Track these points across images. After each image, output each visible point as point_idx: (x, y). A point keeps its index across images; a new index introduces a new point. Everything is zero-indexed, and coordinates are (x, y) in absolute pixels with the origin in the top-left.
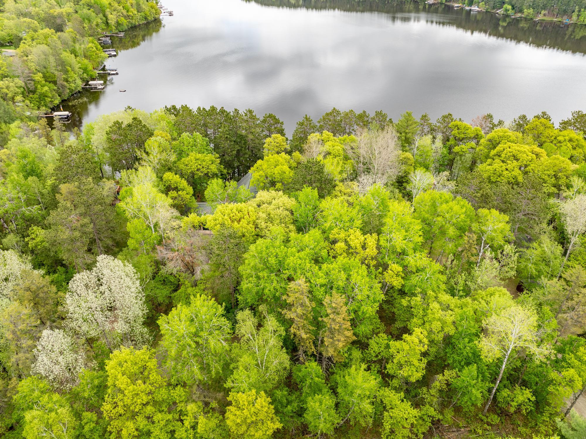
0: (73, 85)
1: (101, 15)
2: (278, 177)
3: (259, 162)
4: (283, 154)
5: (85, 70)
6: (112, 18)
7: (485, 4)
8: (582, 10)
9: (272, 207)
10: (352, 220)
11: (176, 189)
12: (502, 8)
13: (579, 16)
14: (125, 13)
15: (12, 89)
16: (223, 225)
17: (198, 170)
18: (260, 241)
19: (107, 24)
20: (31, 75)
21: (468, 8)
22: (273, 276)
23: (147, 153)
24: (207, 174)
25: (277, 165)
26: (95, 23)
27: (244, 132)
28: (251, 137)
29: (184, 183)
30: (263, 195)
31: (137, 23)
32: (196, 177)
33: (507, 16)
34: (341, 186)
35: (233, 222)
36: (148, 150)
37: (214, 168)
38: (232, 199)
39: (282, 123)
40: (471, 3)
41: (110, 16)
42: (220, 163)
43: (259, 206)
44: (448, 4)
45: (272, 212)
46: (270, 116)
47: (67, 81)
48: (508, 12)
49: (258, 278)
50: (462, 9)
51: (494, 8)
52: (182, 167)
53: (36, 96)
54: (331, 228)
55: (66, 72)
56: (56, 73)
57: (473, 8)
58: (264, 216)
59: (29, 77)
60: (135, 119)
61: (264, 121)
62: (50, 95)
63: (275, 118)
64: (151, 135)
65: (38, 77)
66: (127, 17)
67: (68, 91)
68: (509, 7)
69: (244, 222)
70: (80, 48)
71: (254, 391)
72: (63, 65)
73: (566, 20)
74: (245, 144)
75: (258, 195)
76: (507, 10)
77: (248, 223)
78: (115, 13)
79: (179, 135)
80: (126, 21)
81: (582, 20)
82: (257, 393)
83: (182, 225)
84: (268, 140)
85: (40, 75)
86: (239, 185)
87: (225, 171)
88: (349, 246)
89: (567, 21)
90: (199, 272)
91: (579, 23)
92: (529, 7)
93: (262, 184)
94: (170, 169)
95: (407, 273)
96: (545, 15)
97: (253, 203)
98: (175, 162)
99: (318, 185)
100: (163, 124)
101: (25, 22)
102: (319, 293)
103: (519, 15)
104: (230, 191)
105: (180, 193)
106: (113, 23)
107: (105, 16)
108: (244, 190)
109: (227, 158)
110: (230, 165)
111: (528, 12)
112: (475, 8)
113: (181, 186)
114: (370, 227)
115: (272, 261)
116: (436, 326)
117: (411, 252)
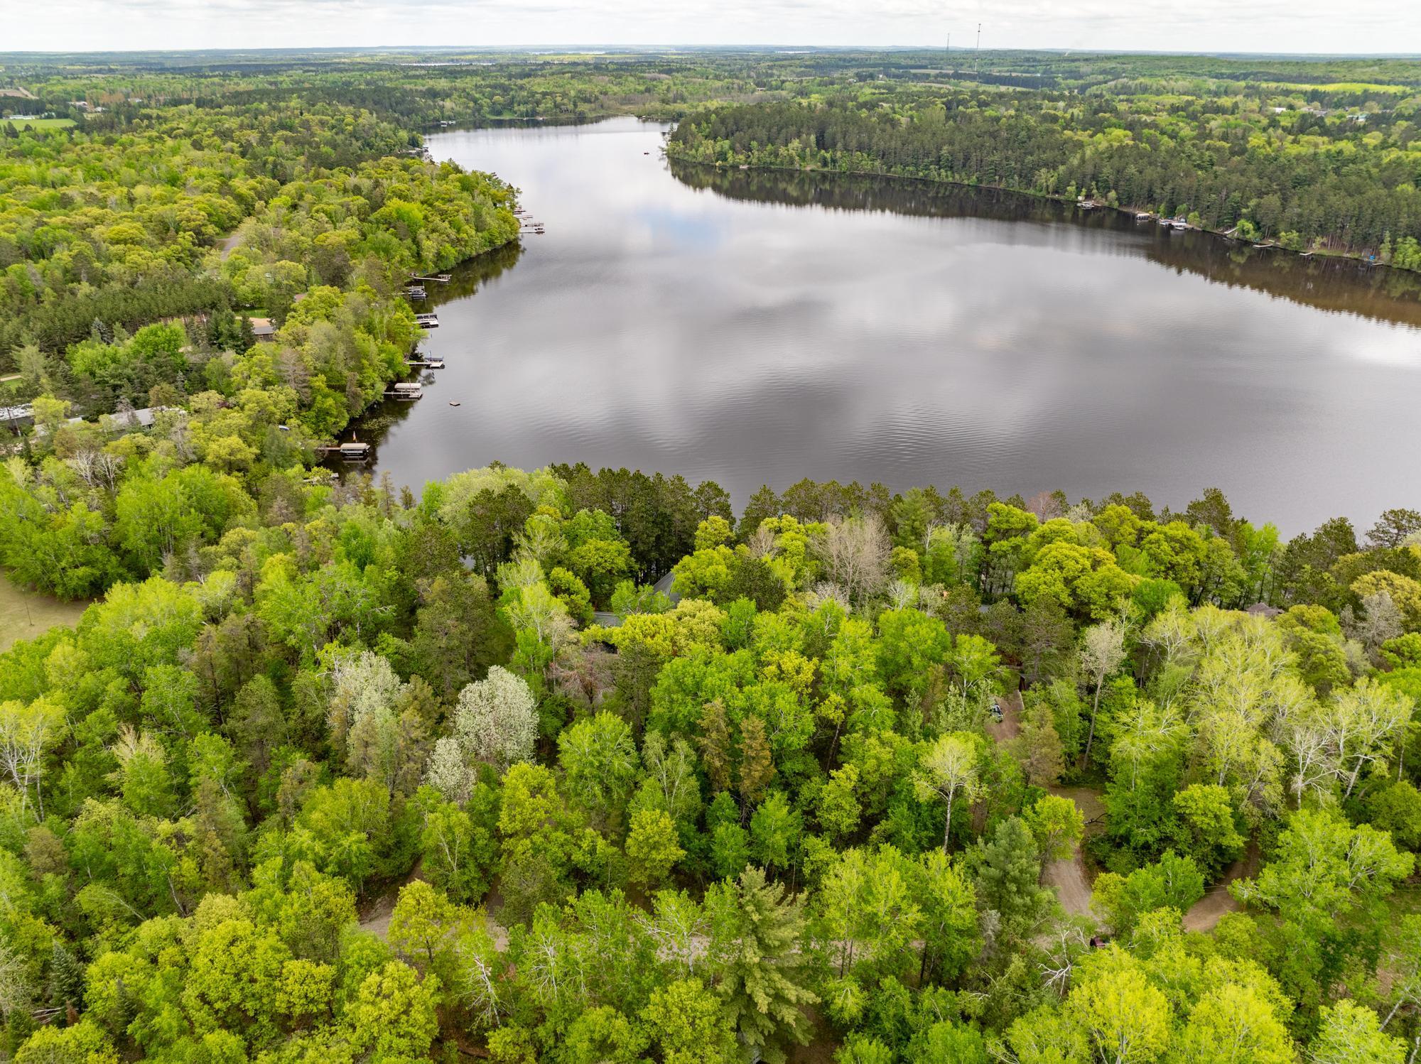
0: (370, 391)
1: (409, 241)
2: (710, 581)
3: (686, 558)
4: (722, 548)
5: (390, 363)
6: (430, 246)
7: (1201, 216)
8: (1399, 240)
9: (696, 620)
10: (790, 640)
11: (568, 591)
12: (1235, 225)
13: (1393, 250)
14: (453, 235)
15: (281, 405)
16: (633, 640)
17: (599, 564)
18: (677, 660)
19: (418, 256)
20: (308, 378)
21: (1163, 222)
22: (689, 699)
23: (528, 538)
24: (610, 571)
25: (710, 564)
26: (397, 258)
27: (668, 511)
28: (678, 516)
29: (579, 584)
30: (686, 605)
31: (474, 253)
32: (594, 574)
33: (1247, 243)
34: (791, 598)
35: (645, 636)
36: (529, 532)
37: (621, 563)
38: (647, 608)
39: (727, 496)
40: (1171, 213)
41: (426, 244)
42: (630, 555)
43: (680, 619)
44: (1125, 210)
45: (695, 627)
46: (709, 485)
47: (361, 385)
48: (1248, 236)
49: (672, 701)
50: (1154, 222)
51: (1218, 225)
52: (575, 558)
53: (312, 414)
54: (764, 649)
55: (361, 369)
56: (346, 373)
57: (1175, 224)
58: (685, 631)
59: (304, 381)
60: (511, 486)
61: (701, 492)
62: (335, 412)
63: (716, 488)
64: (532, 510)
65: (320, 382)
66: (456, 242)
67: (363, 403)
68: (1249, 226)
69: (659, 638)
70: (381, 322)
71: (658, 811)
72: (357, 356)
73: (1367, 256)
74: (669, 526)
75: (679, 605)
76: (1244, 232)
77: (665, 639)
78: (435, 235)
79: (574, 512)
80: (453, 251)
81: (1400, 260)
82: (662, 814)
83: (582, 638)
84: (702, 524)
85: (322, 377)
86: (656, 590)
87: (637, 567)
88: (782, 672)
89: (1371, 260)
90: (600, 696)
91: (1395, 266)
92: (1291, 226)
93: (688, 590)
94: (560, 563)
95: (851, 706)
96: (1323, 245)
97: (673, 614)
98: (566, 552)
99: (760, 594)
100: (551, 494)
101: (282, 267)
102: (738, 716)
103: (1271, 242)
104: (643, 597)
105: (573, 597)
106: (431, 256)
107: (415, 241)
108: (662, 597)
109: (641, 547)
110: (644, 558)
111: (1288, 237)
112: (1179, 223)
113: (575, 588)
114: (812, 650)
115: (689, 681)
116: (871, 764)
117: (857, 681)
